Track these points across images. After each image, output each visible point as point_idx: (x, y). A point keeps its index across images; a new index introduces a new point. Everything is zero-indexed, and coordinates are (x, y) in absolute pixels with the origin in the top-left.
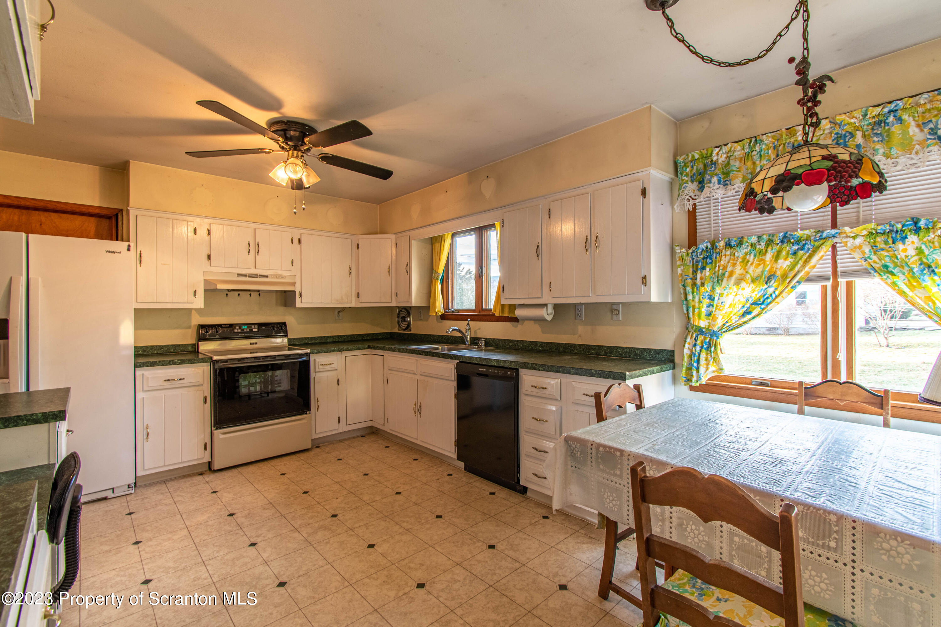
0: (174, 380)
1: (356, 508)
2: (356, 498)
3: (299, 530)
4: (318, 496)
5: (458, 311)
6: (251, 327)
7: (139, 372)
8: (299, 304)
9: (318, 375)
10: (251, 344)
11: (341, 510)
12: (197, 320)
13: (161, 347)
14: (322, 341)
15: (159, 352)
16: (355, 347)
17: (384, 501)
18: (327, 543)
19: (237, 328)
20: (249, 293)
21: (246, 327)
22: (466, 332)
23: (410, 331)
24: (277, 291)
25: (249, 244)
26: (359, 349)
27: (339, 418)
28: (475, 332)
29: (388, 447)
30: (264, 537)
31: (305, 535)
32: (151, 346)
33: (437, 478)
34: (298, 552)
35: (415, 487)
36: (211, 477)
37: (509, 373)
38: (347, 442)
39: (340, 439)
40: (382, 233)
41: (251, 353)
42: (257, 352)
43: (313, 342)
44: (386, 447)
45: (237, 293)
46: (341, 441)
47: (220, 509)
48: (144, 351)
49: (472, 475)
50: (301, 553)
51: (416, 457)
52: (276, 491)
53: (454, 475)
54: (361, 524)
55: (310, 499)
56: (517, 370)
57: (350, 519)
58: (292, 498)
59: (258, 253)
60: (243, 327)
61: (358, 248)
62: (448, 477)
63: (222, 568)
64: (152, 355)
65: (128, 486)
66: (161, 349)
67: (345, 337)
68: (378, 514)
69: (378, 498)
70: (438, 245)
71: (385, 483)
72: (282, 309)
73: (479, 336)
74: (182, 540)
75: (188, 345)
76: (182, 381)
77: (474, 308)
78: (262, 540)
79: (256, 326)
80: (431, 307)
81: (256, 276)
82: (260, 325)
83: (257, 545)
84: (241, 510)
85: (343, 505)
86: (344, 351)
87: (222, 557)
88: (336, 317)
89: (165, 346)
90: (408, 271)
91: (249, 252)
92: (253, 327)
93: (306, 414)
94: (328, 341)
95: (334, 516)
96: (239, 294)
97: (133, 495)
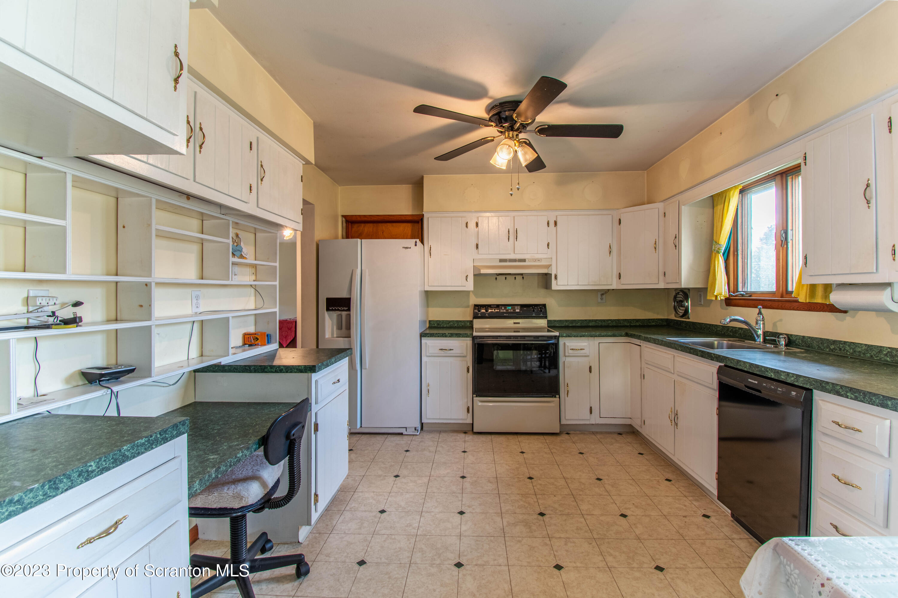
0: (446, 350)
1: (568, 514)
2: (575, 503)
3: (503, 515)
4: (538, 486)
5: (751, 294)
6: (514, 308)
7: (425, 340)
8: (555, 286)
9: (568, 359)
10: (515, 323)
11: (552, 510)
12: (474, 300)
13: (449, 322)
14: (583, 325)
15: (448, 325)
16: (610, 334)
17: (602, 518)
18: (520, 541)
19: (503, 308)
20: (514, 276)
21: (510, 308)
22: (757, 323)
23: (689, 318)
24: (539, 274)
25: (509, 231)
26: (614, 336)
27: (591, 408)
28: (775, 324)
29: (642, 454)
30: (473, 509)
31: (505, 524)
32: (443, 321)
33: (685, 514)
34: (489, 538)
35: (649, 516)
36: (469, 437)
37: (794, 393)
38: (599, 436)
39: (593, 430)
40: (649, 203)
41: (514, 332)
42: (519, 332)
43: (574, 325)
44: (640, 454)
45: (504, 277)
46: (594, 433)
47: (459, 469)
48: (438, 324)
49: (740, 529)
50: (491, 541)
51: (670, 476)
52: (507, 467)
53: (713, 519)
54: (562, 535)
55: (530, 486)
56: (810, 391)
57: (555, 525)
58: (516, 480)
59: (516, 239)
60: (508, 308)
61: (620, 223)
62: (702, 518)
63: (430, 524)
64: (443, 328)
65: (415, 428)
66: (449, 324)
67: (610, 322)
68: (586, 532)
69: (597, 512)
70: (720, 207)
71: (614, 498)
72: (543, 291)
73: (779, 331)
74: (421, 486)
75: (467, 321)
76: (451, 351)
77: (774, 289)
78: (470, 512)
79: (519, 307)
80: (709, 289)
81: (515, 260)
82: (522, 306)
83: (464, 515)
84: (472, 476)
85: (556, 506)
86: (596, 336)
87: (435, 514)
88: (599, 300)
89: (451, 321)
90: (677, 246)
91: (509, 239)
92: (516, 307)
93: (555, 397)
94: (590, 324)
95: (542, 514)
96: (506, 278)
97: (418, 437)
